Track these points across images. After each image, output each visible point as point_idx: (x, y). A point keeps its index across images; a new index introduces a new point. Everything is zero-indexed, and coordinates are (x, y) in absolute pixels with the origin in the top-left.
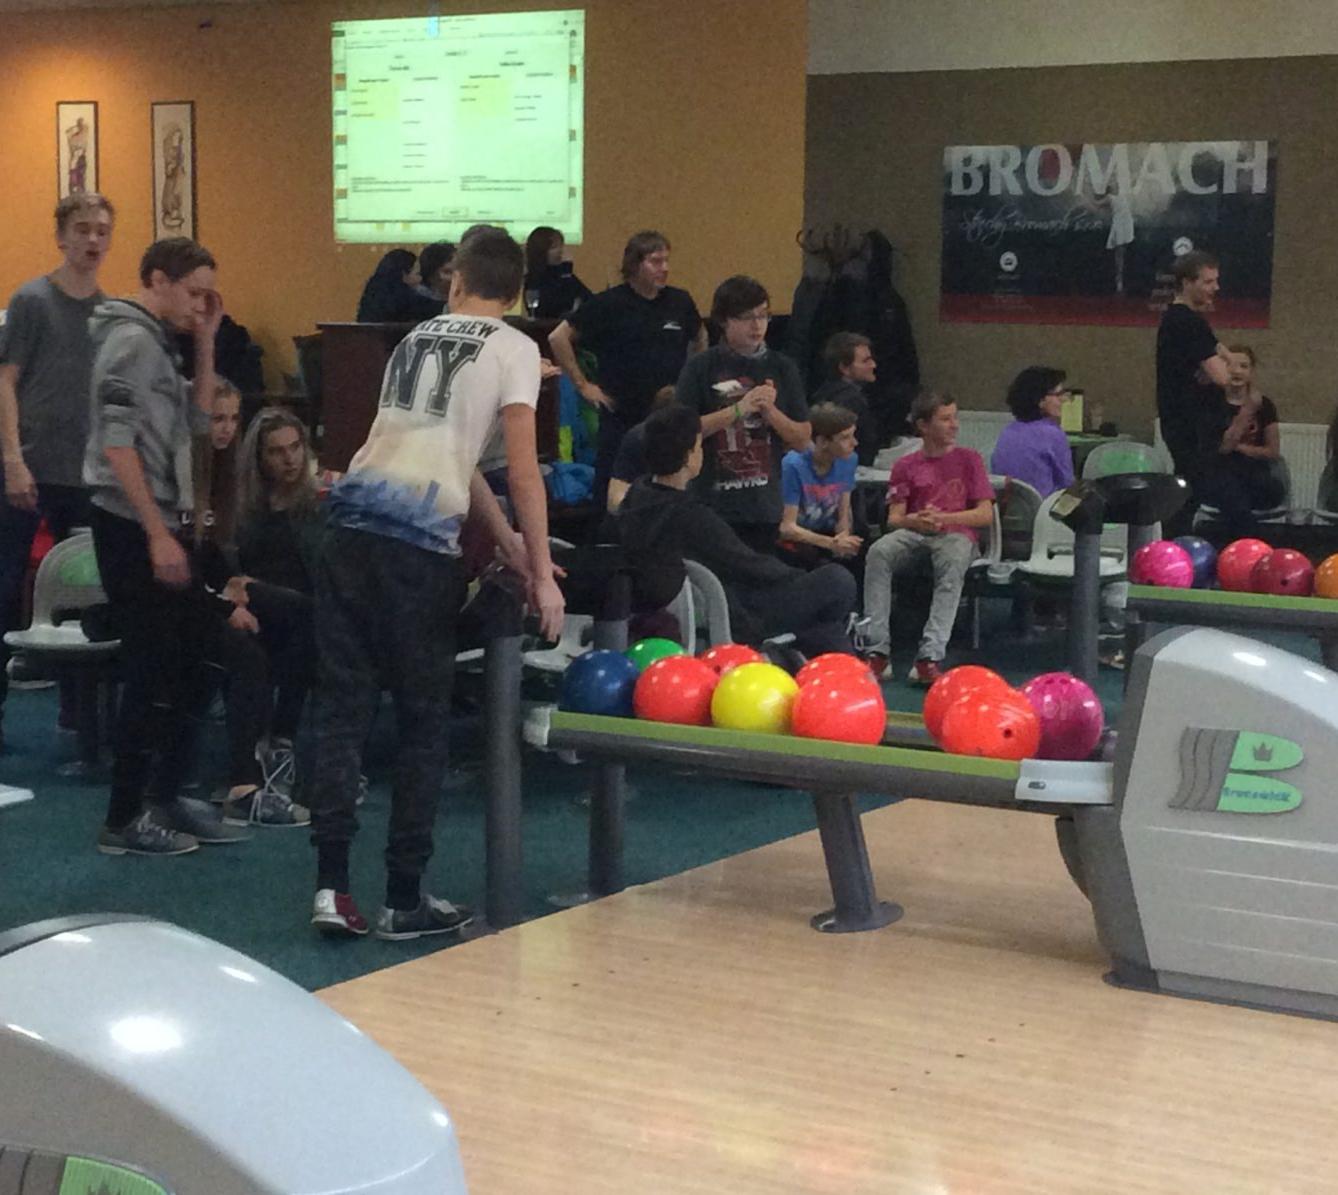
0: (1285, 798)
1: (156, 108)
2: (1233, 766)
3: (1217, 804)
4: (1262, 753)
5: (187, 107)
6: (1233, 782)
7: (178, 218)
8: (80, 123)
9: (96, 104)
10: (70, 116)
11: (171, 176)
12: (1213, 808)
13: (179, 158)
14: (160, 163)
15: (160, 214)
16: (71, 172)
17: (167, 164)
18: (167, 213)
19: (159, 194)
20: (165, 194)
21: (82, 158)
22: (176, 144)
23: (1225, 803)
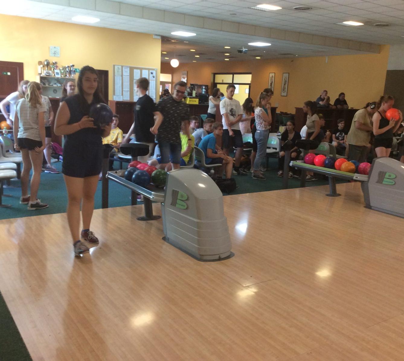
0: (392, 182)
1: (284, 74)
2: (385, 177)
3: (382, 182)
4: (390, 176)
5: (288, 74)
6: (385, 180)
7: (285, 91)
8: (272, 76)
9: (275, 73)
10: (271, 75)
11: (285, 84)
12: (382, 183)
13: (286, 82)
14: (283, 82)
15: (282, 90)
16: (271, 83)
17: (284, 82)
18: (283, 90)
19: (282, 87)
20: (283, 88)
21: (272, 81)
22: (286, 79)
23: (384, 183)
